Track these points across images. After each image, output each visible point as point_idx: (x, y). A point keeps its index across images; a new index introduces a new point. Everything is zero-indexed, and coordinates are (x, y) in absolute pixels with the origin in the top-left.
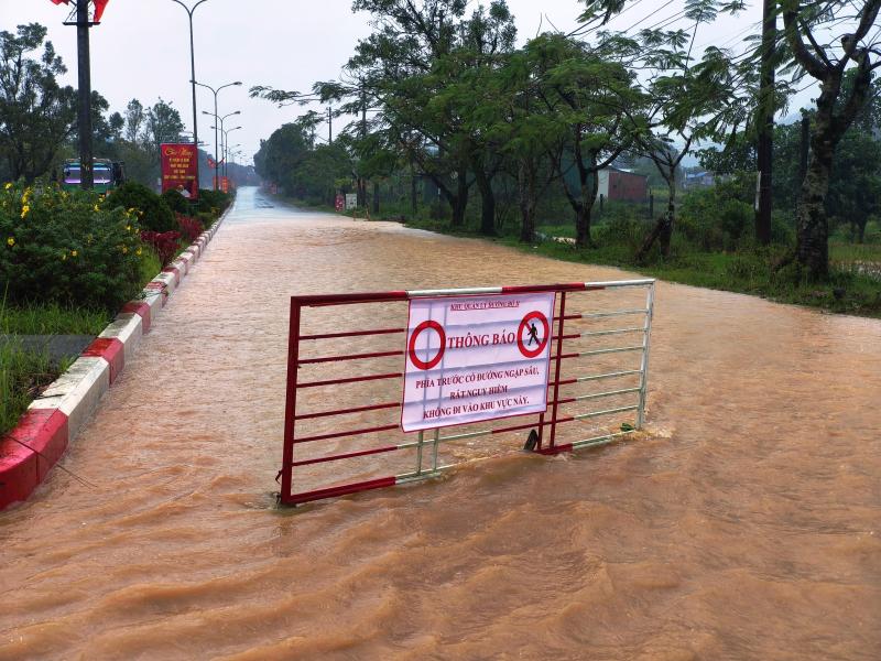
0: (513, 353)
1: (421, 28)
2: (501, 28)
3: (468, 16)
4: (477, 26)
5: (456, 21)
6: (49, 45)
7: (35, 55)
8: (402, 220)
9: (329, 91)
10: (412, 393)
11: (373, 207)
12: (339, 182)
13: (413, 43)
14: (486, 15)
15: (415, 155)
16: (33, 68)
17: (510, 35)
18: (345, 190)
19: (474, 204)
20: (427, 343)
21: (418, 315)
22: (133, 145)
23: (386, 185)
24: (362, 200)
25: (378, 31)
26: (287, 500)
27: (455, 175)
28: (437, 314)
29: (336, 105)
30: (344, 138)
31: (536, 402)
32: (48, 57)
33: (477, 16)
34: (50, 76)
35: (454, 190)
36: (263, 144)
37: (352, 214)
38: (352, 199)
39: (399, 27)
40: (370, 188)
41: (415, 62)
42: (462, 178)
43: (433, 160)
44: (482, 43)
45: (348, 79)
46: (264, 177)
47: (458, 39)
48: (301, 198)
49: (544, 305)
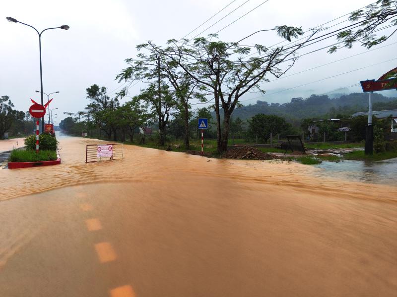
0: (108, 150)
1: (101, 102)
2: (117, 102)
3: (110, 100)
4: (112, 102)
5: (108, 101)
6: (10, 101)
7: (7, 103)
8: (98, 139)
9: (81, 113)
10: (98, 153)
11: (91, 136)
12: (83, 130)
13: (99, 105)
14: (114, 100)
15: (100, 125)
16: (6, 106)
17: (118, 104)
18: (84, 132)
19: (113, 135)
20: (99, 149)
21: (98, 147)
22: (28, 122)
23: (94, 131)
24: (88, 134)
25: (92, 102)
26: (86, 162)
27: (109, 129)
28: (100, 146)
29: (82, 116)
30: (85, 122)
31: (111, 155)
32: (10, 103)
33: (112, 100)
34: (10, 107)
35: (109, 133)
36: (62, 121)
37: (86, 137)
38: (86, 134)
39: (96, 101)
40: (90, 132)
41: (100, 108)
42: (110, 130)
43: (104, 126)
44: (113, 105)
45: (85, 111)
46: (62, 129)
47: (108, 105)
48: (72, 134)
49: (111, 146)
